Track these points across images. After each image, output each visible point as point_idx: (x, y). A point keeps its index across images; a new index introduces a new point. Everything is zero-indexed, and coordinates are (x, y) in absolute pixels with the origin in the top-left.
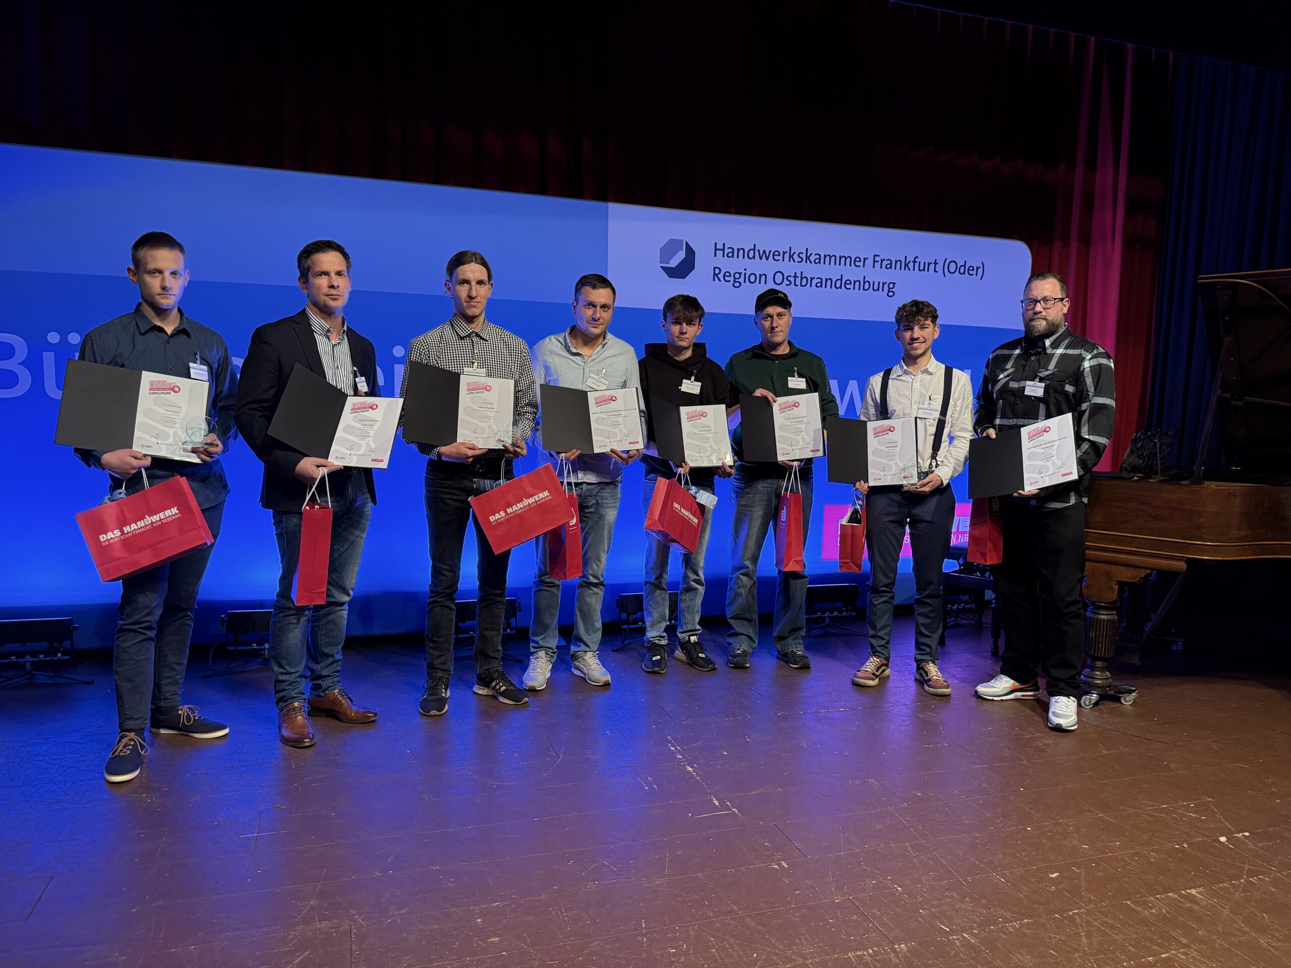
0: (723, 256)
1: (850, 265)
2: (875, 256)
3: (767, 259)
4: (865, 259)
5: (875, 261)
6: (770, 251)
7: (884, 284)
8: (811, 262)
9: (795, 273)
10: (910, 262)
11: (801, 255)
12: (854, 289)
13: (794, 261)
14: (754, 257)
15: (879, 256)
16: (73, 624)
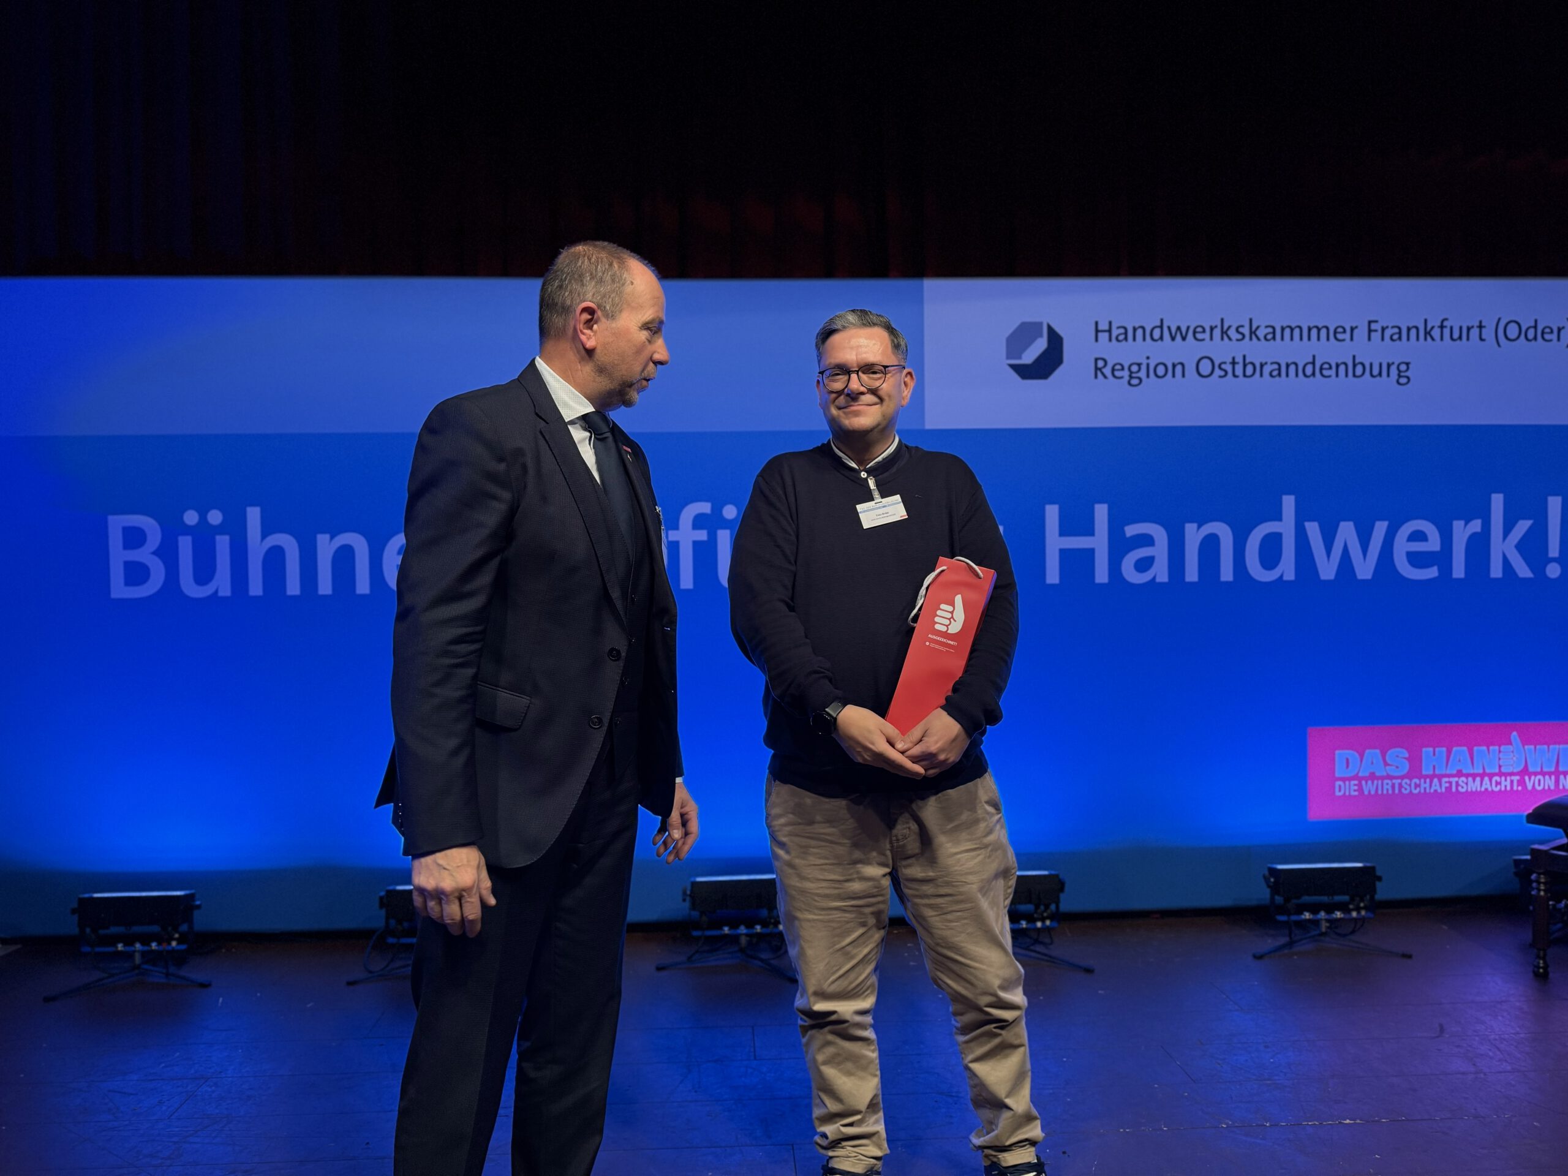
0: (1110, 340)
1: (1328, 339)
2: (1370, 322)
3: (1184, 339)
4: (1352, 329)
5: (1370, 331)
6: (1188, 328)
7: (1389, 366)
8: (1258, 339)
9: (1234, 358)
10: (1433, 328)
11: (1241, 330)
12: (1337, 375)
13: (1230, 339)
14: (1161, 338)
15: (1376, 321)
16: (194, 901)
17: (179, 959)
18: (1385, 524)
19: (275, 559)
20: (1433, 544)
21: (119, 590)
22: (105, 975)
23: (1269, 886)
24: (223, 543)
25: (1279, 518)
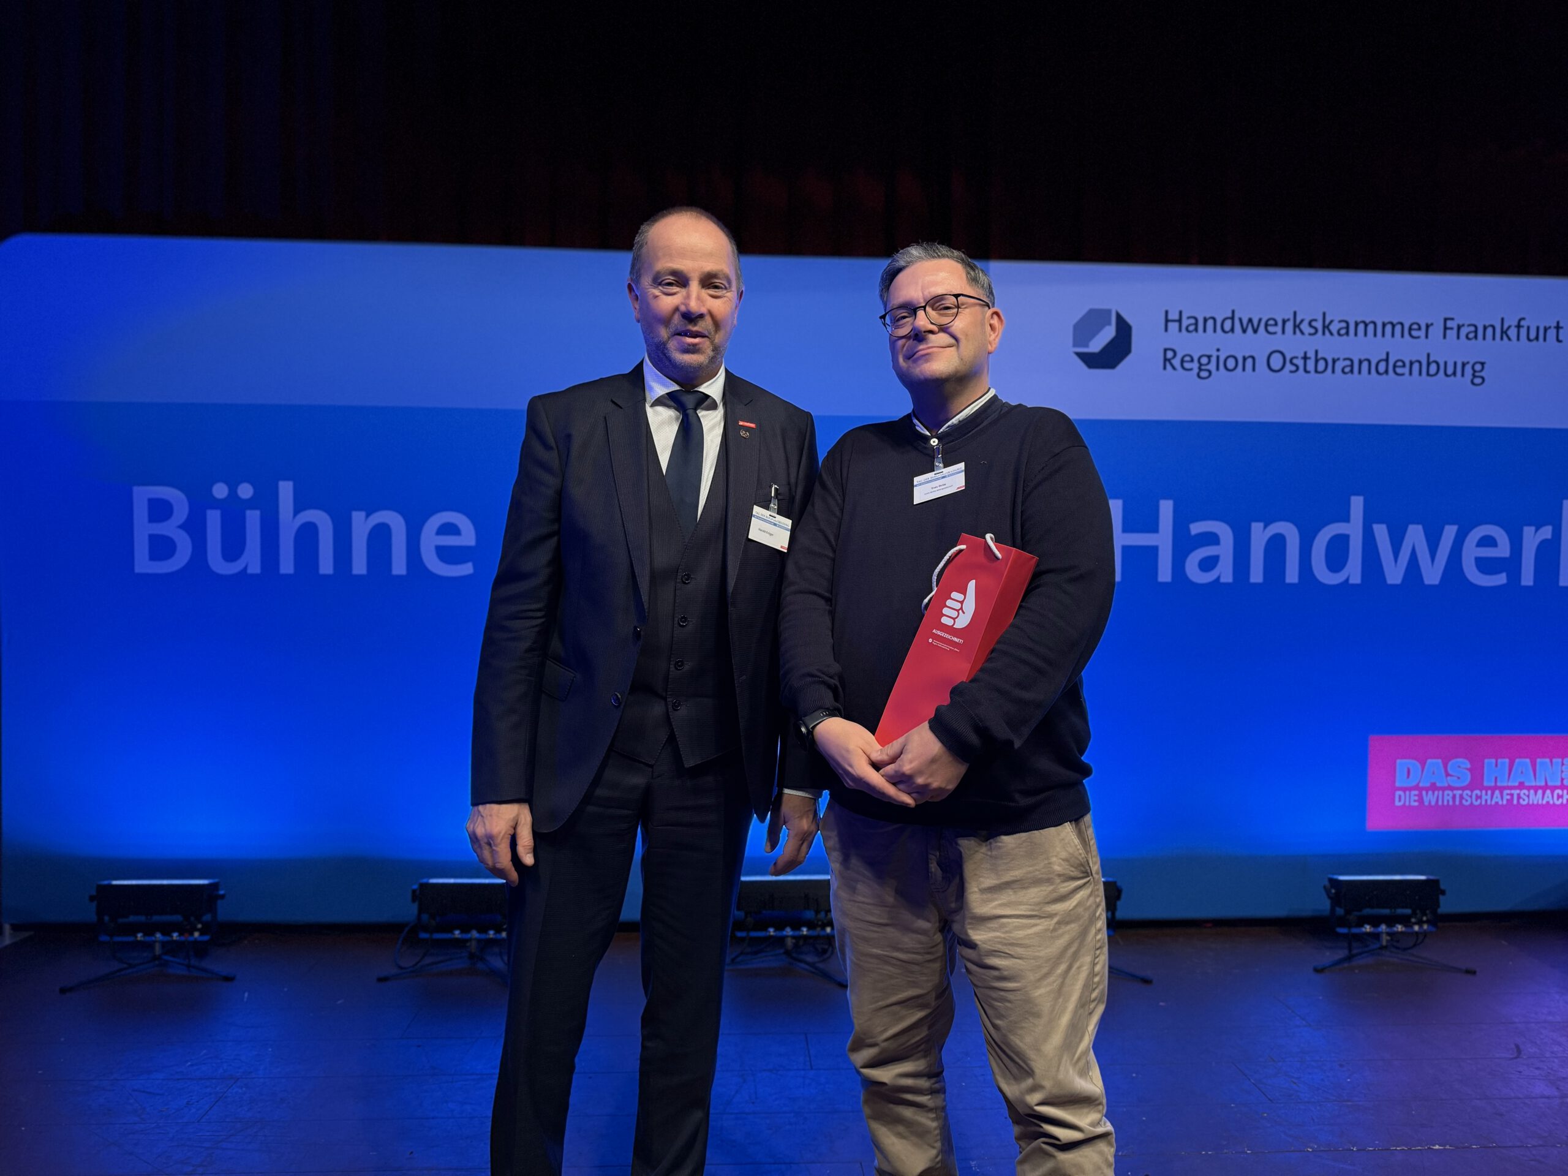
0: (1180, 330)
1: (1402, 336)
2: (1446, 320)
3: (1255, 331)
4: (1428, 326)
5: (1446, 328)
6: (1260, 320)
7: (1464, 365)
8: (1331, 334)
9: (1305, 353)
10: (1509, 327)
11: (1314, 324)
12: (1411, 373)
13: (1302, 333)
14: (1232, 330)
15: (1452, 319)
16: (218, 890)
17: (200, 950)
18: (1455, 528)
19: (307, 535)
20: (1503, 550)
21: (143, 564)
22: (125, 966)
23: (1330, 898)
24: (253, 518)
25: (1346, 519)
